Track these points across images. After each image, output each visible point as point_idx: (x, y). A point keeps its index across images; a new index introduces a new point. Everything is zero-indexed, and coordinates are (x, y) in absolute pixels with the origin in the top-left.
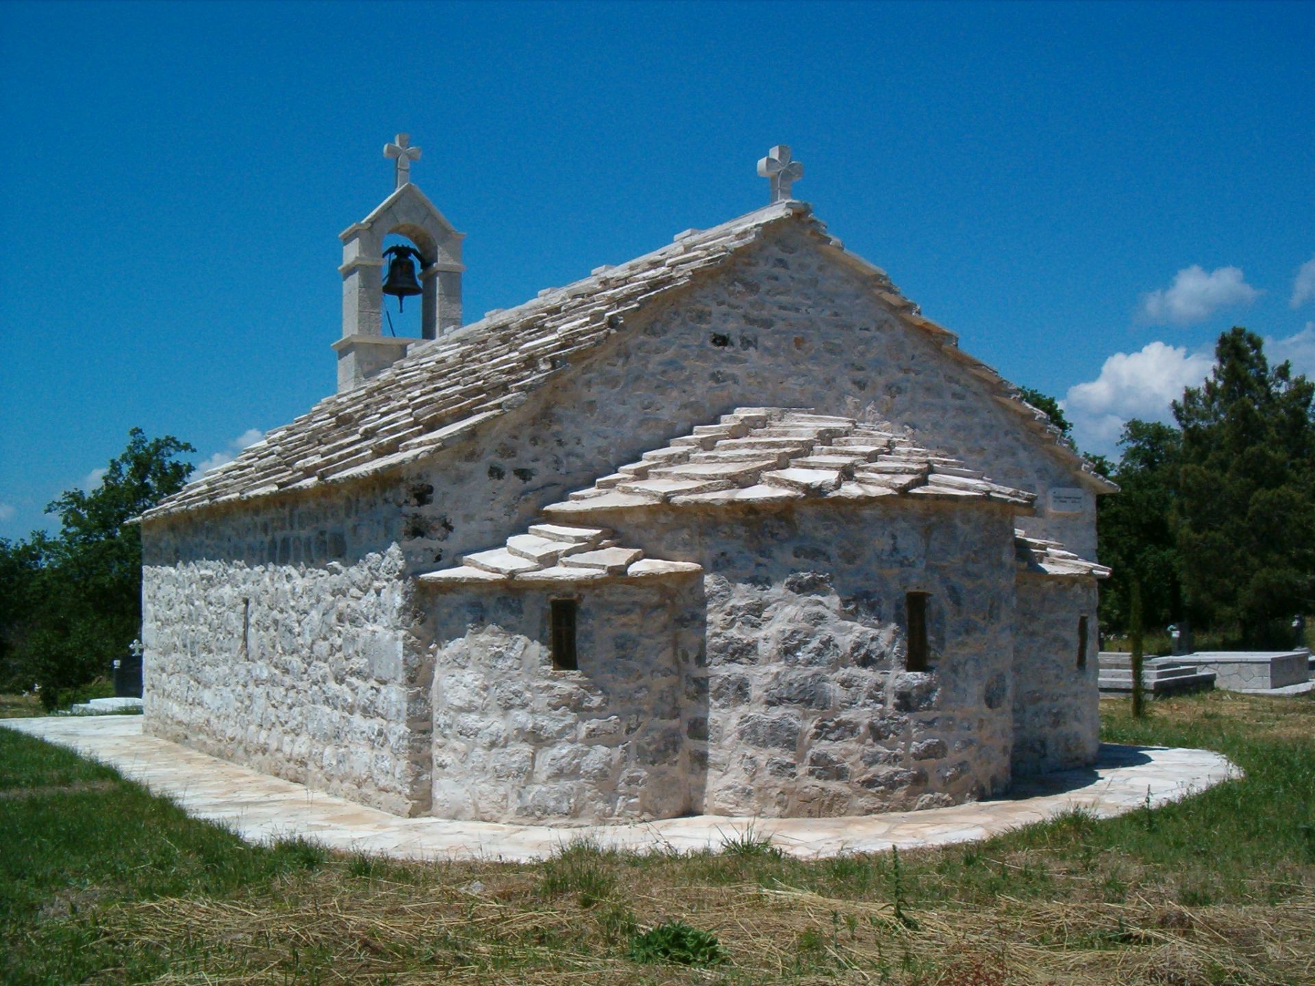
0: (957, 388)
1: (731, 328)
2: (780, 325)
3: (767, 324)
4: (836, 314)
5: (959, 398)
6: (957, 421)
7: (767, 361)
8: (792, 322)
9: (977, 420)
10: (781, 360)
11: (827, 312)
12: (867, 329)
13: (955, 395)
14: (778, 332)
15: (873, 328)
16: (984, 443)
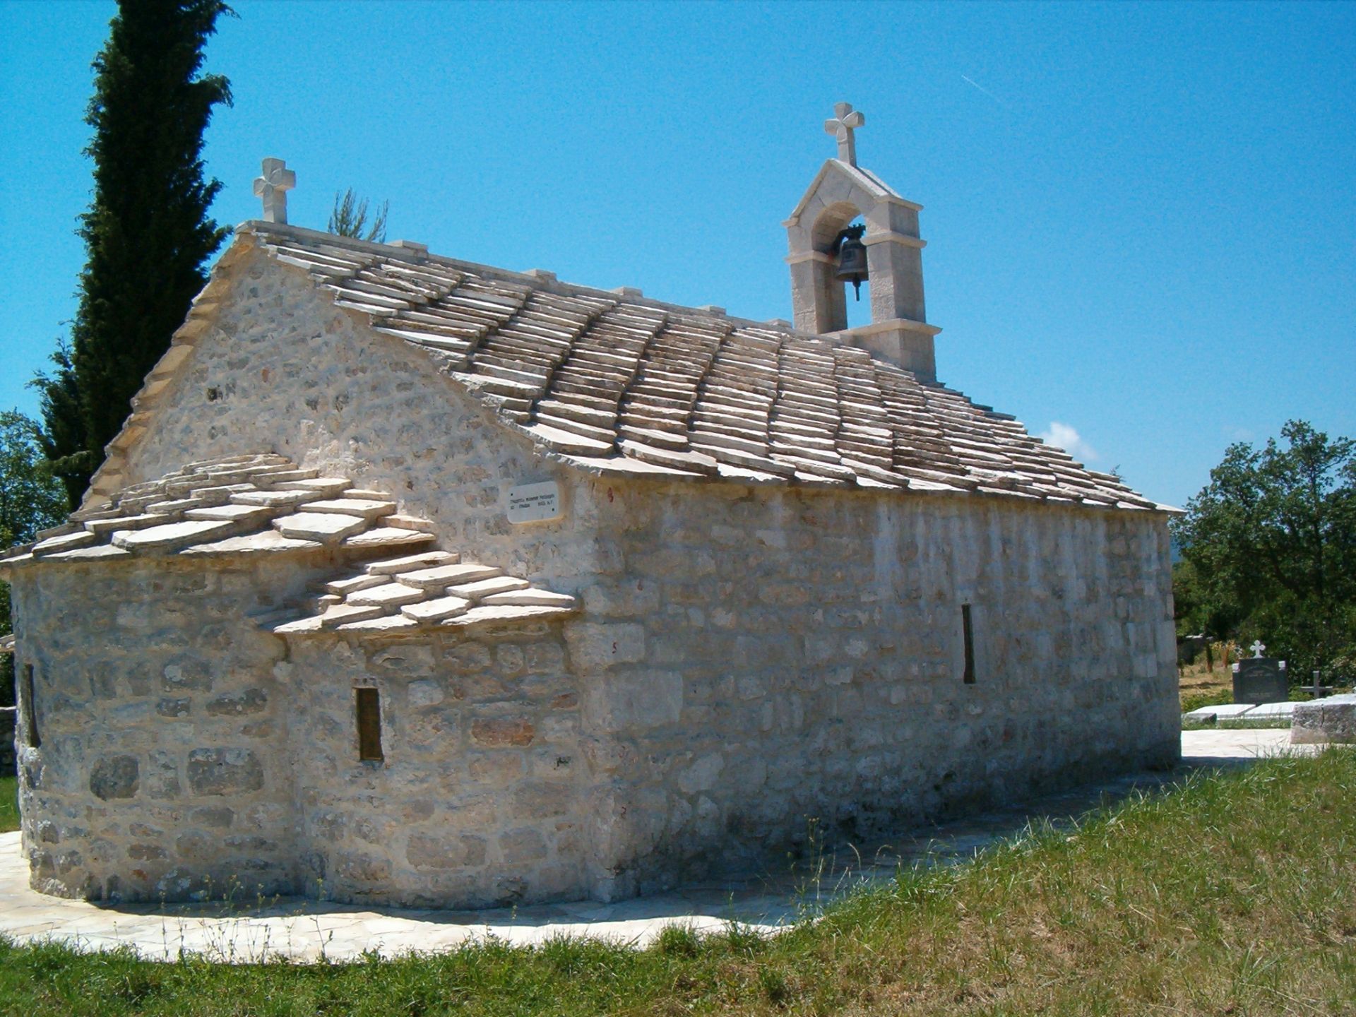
0: (403, 375)
1: (219, 378)
2: (253, 361)
3: (242, 363)
4: (294, 329)
5: (406, 389)
6: (404, 420)
7: (244, 404)
8: (262, 353)
9: (425, 412)
10: (253, 398)
11: (287, 331)
12: (319, 336)
13: (402, 386)
14: (254, 368)
15: (323, 332)
16: (432, 442)
